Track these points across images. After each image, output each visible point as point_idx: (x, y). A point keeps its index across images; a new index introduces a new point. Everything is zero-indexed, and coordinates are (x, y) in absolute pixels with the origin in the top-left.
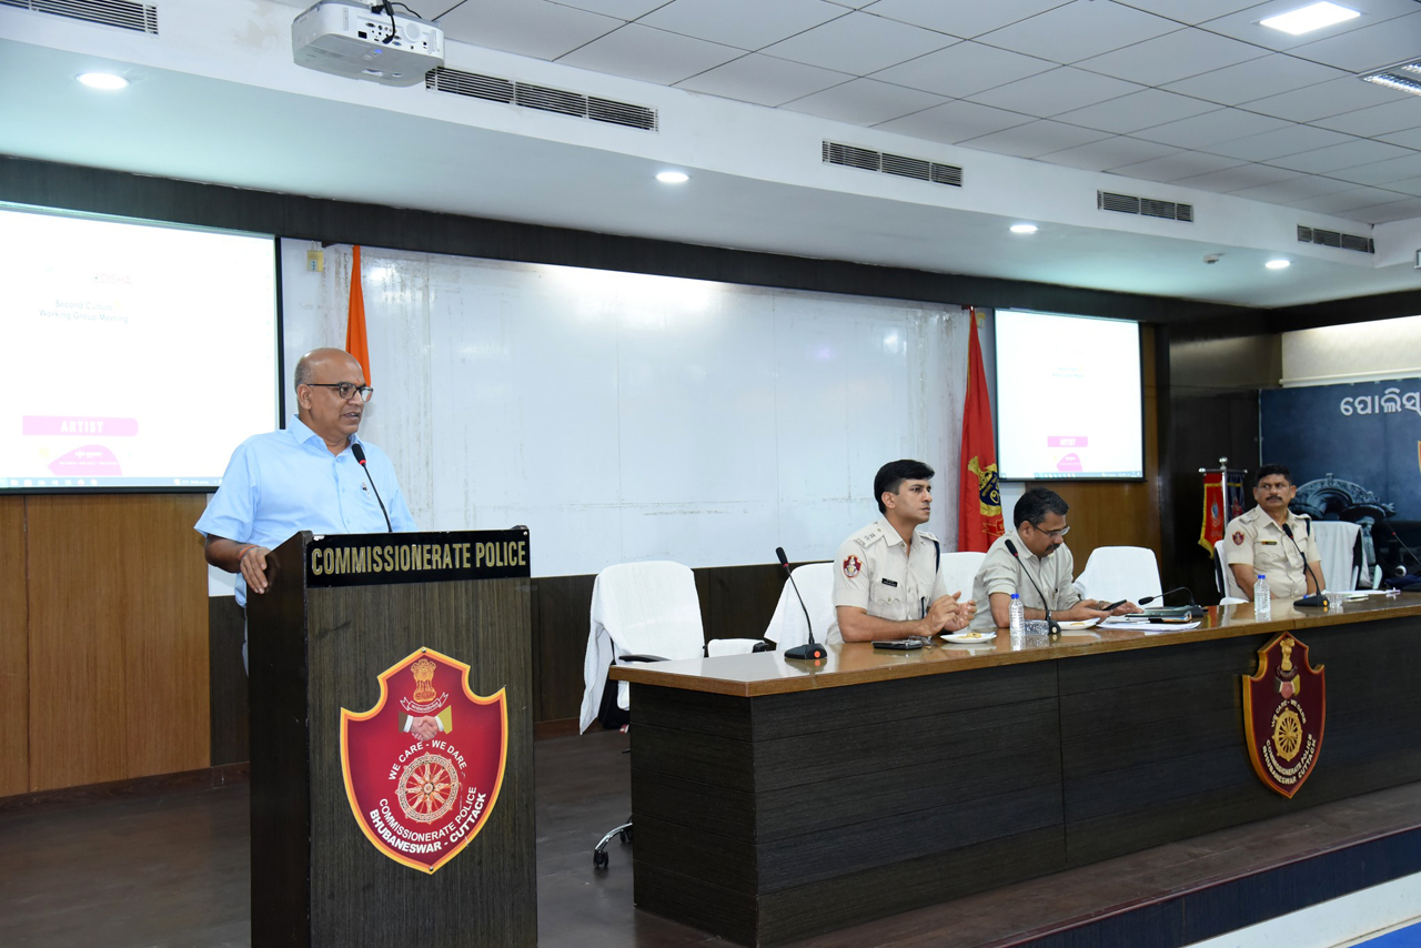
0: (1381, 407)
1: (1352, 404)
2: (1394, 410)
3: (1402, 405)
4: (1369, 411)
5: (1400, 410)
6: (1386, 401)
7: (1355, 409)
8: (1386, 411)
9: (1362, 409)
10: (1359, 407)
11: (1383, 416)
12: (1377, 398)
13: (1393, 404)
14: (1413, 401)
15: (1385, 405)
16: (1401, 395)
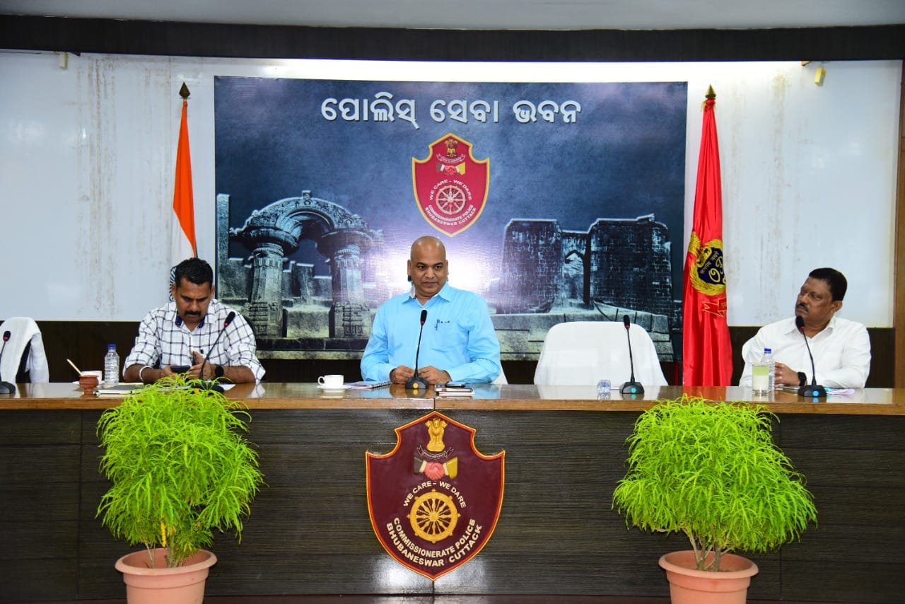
0: (371, 114)
1: (336, 107)
2: (385, 119)
3: (395, 114)
4: (356, 116)
5: (392, 119)
6: (377, 106)
7: (339, 113)
8: (376, 119)
9: (348, 114)
10: (345, 111)
11: (371, 125)
12: (365, 102)
13: (384, 111)
14: (407, 110)
15: (375, 112)
16: (394, 101)
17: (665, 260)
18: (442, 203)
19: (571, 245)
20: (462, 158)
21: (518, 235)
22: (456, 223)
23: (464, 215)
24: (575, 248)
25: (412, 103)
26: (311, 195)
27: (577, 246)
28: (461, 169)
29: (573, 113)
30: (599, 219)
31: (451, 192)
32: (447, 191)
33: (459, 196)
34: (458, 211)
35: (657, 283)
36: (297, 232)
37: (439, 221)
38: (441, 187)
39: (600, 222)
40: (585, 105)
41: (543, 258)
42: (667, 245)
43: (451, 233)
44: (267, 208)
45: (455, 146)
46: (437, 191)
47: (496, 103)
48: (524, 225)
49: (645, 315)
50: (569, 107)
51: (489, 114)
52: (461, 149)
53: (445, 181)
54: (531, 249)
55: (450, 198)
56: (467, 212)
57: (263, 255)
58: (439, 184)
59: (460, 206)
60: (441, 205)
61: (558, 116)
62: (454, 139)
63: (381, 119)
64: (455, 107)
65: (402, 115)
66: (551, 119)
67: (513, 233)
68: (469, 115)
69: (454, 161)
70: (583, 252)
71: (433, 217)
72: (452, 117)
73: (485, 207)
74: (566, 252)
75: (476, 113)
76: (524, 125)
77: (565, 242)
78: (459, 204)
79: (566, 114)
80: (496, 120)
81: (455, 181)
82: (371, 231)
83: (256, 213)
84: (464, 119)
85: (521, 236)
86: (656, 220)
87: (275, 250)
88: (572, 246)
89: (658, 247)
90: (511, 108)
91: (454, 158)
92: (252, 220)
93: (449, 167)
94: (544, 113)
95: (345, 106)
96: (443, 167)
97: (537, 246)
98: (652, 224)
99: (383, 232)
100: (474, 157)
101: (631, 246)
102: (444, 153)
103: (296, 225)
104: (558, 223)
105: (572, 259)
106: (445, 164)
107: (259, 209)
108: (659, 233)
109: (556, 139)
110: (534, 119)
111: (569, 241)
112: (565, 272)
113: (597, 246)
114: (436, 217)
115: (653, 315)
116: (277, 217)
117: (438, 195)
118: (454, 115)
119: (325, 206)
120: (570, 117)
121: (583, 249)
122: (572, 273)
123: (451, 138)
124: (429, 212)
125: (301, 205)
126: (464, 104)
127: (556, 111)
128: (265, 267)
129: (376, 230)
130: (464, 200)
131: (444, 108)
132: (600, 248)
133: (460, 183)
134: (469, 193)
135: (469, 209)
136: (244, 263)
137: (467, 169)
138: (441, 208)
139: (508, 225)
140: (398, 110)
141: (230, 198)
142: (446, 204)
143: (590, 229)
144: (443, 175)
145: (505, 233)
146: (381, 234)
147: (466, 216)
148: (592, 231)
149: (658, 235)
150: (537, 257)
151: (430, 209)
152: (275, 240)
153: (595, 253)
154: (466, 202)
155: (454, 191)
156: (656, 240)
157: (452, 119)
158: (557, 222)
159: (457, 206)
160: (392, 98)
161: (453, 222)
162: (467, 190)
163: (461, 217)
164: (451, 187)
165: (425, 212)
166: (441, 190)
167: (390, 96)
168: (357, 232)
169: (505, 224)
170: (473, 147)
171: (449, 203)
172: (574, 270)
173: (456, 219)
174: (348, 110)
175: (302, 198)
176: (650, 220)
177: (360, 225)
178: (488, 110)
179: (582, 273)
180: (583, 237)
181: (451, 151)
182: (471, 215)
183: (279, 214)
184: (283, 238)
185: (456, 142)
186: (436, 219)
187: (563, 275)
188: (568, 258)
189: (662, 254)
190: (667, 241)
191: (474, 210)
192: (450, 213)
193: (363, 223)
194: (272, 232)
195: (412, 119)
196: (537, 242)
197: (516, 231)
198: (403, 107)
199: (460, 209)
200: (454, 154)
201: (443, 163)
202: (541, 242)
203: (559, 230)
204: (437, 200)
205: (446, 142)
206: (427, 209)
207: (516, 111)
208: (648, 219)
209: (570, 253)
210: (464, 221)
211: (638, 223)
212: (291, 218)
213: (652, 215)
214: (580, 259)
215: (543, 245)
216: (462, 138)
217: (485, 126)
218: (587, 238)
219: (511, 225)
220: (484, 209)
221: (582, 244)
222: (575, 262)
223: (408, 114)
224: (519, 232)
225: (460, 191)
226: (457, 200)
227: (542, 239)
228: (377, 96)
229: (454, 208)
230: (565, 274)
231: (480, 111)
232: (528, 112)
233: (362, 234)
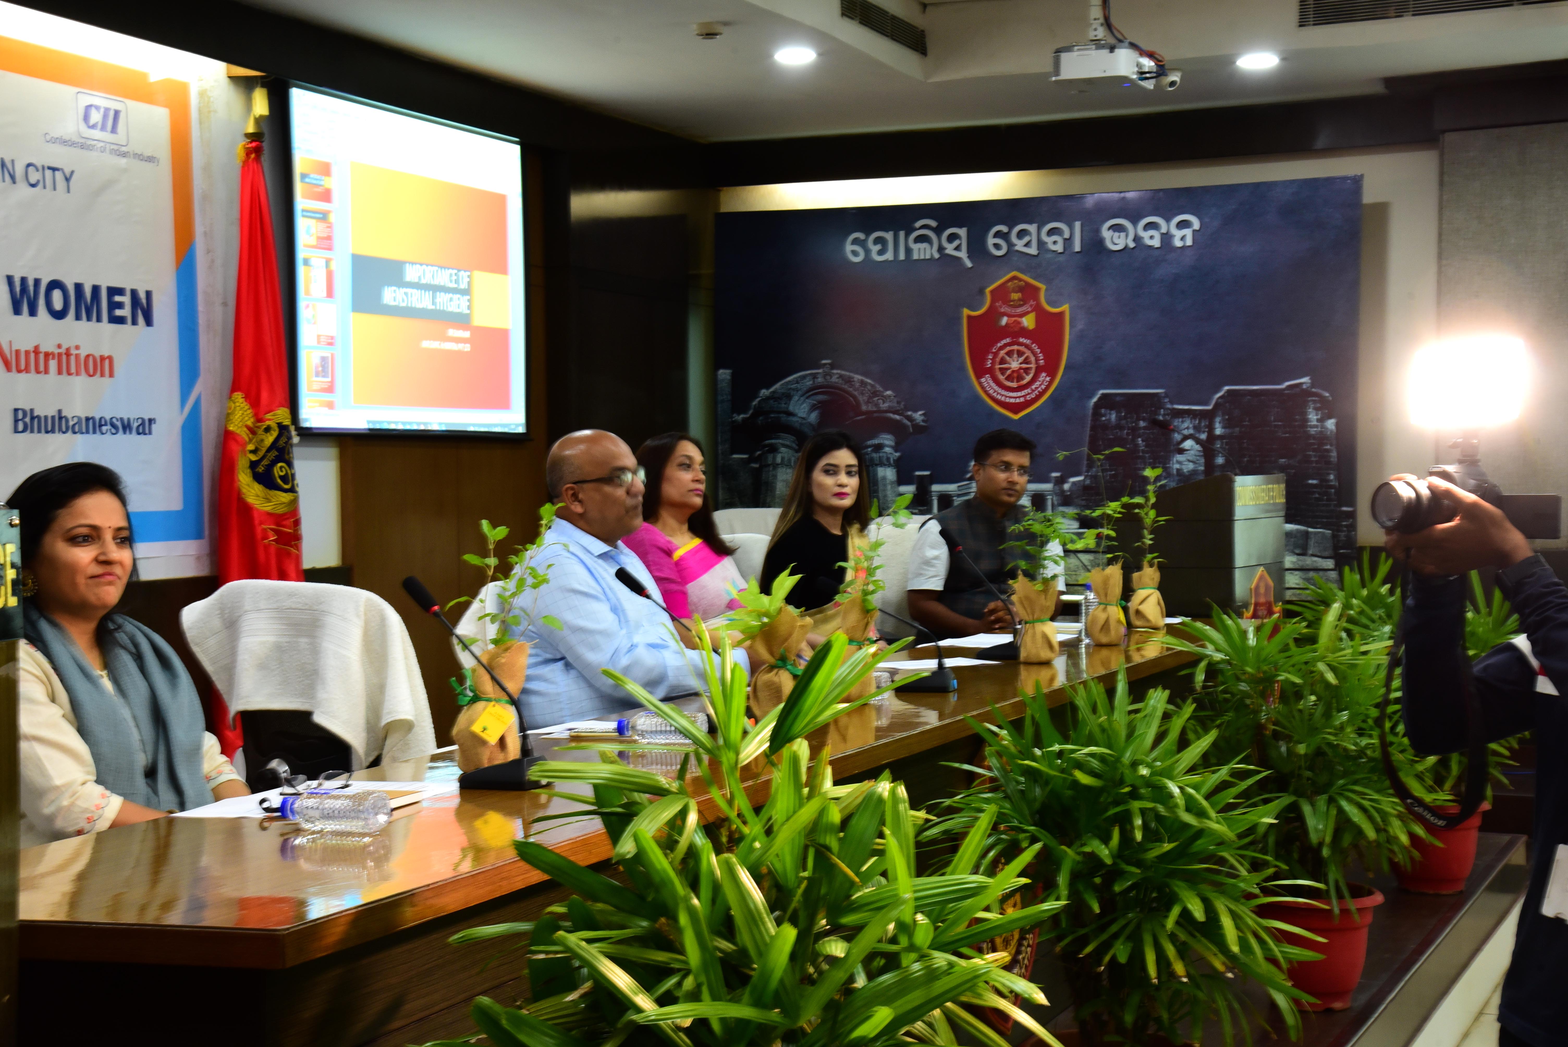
0: (908, 251)
2: (928, 257)
3: (941, 249)
5: (937, 256)
6: (917, 240)
8: (915, 256)
9: (879, 252)
11: (911, 265)
12: (902, 234)
13: (926, 245)
14: (957, 243)
15: (915, 247)
16: (938, 231)
17: (1328, 447)
18: (1003, 371)
19: (1186, 426)
20: (1031, 306)
21: (1110, 414)
22: (1022, 400)
23: (1033, 387)
24: (1191, 431)
25: (962, 232)
26: (833, 366)
27: (1195, 428)
28: (1028, 322)
29: (1188, 232)
30: (1227, 388)
31: (1015, 356)
32: (1009, 353)
33: (1026, 361)
34: (1024, 382)
35: (1315, 482)
36: (813, 417)
37: (999, 397)
38: (1001, 348)
39: (1228, 391)
40: (1207, 220)
41: (1146, 446)
42: (1331, 424)
43: (1016, 413)
44: (777, 386)
45: (1020, 289)
46: (996, 354)
47: (1078, 225)
48: (1118, 399)
49: (1297, 530)
50: (1183, 225)
51: (1068, 242)
52: (1029, 292)
53: (1008, 340)
54: (1128, 434)
55: (1015, 365)
56: (1038, 383)
57: (774, 449)
58: (999, 345)
59: (1027, 374)
60: (1003, 374)
61: (1167, 238)
62: (1020, 280)
63: (922, 257)
64: (1022, 234)
65: (950, 249)
66: (1156, 243)
67: (1103, 411)
68: (1041, 244)
69: (1019, 310)
70: (1203, 436)
71: (991, 392)
72: (1017, 248)
73: (1063, 376)
74: (1177, 437)
75: (1049, 240)
76: (1117, 253)
77: (1176, 422)
78: (1027, 371)
79: (1178, 234)
80: (1077, 247)
81: (1021, 340)
82: (909, 413)
83: (764, 392)
84: (1033, 251)
85: (1113, 416)
86: (1313, 385)
87: (788, 443)
88: (1188, 428)
89: (1316, 426)
90: (1098, 231)
91: (1021, 306)
92: (759, 402)
93: (1014, 319)
94: (1145, 235)
95: (878, 241)
96: (1004, 321)
97: (1134, 430)
98: (1307, 393)
99: (923, 414)
100: (1049, 303)
101: (1276, 426)
102: (1007, 301)
103: (813, 408)
104: (1166, 395)
105: (1187, 448)
106: (1009, 316)
107: (768, 388)
108: (1318, 405)
109: (1163, 272)
110: (1132, 245)
111: (1183, 422)
112: (1177, 466)
113: (1223, 427)
114: (995, 391)
115: (1310, 530)
116: (789, 397)
117: (998, 360)
118: (1019, 245)
119: (849, 381)
120: (1183, 238)
121: (1204, 432)
122: (1188, 467)
123: (1014, 278)
124: (985, 384)
125: (820, 380)
126: (1032, 228)
127: (1164, 230)
128: (776, 466)
129: (916, 411)
130: (1033, 366)
131: (1005, 236)
132: (1228, 431)
133: (1028, 342)
134: (1041, 356)
135: (1041, 379)
136: (750, 460)
137: (1038, 320)
138: (1002, 378)
139: (1095, 399)
140: (945, 243)
141: (733, 375)
142: (1009, 372)
143: (1213, 402)
144: (1005, 332)
145: (1090, 412)
146: (922, 418)
147: (1036, 388)
148: (1217, 405)
149: (1316, 409)
150: (1137, 445)
151: (987, 380)
152: (789, 429)
153: (1220, 437)
154: (1037, 368)
155: (1020, 354)
156: (1313, 417)
157: (1017, 251)
158: (1165, 393)
159: (1024, 375)
160: (938, 226)
161: (1019, 397)
162: (1038, 351)
163: (1029, 390)
164: (1015, 347)
165: (980, 384)
166: (1002, 353)
167: (933, 224)
168: (891, 415)
169: (1091, 397)
170: (1046, 290)
171: (1013, 371)
172: (1191, 464)
173: (1023, 393)
174: (878, 247)
175: (820, 371)
176: (1304, 387)
177: (895, 405)
178: (1067, 235)
179: (1202, 468)
180: (1202, 415)
181: (1015, 296)
182: (1043, 387)
183: (792, 393)
184: (797, 425)
185: (1022, 283)
186: (995, 395)
187: (1175, 472)
188: (1182, 446)
189: (1322, 438)
190: (1330, 418)
191: (1048, 379)
192: (1014, 385)
193: (898, 403)
194: (783, 418)
195: (963, 254)
196: (1137, 424)
197: (1106, 408)
198: (952, 238)
199: (1028, 378)
200: (1020, 300)
201: (1004, 314)
202: (1142, 424)
203: (1169, 406)
204: (998, 366)
205: (1010, 284)
206: (983, 380)
207: (1106, 234)
208: (1301, 384)
209: (1186, 438)
210: (1033, 396)
211: (1286, 392)
212: (807, 398)
213: (1305, 380)
214: (1198, 447)
215: (1145, 428)
216: (1031, 278)
217: (1061, 259)
218: (1209, 416)
219: (1100, 399)
220: (1061, 379)
221: (1203, 424)
222: (1192, 452)
223: (958, 248)
224: (1111, 409)
225: (1028, 353)
226: (1024, 366)
227: (1144, 420)
228: (918, 224)
229: (1020, 378)
230: (1178, 470)
231: (1055, 238)
232: (1123, 235)
233: (897, 417)
